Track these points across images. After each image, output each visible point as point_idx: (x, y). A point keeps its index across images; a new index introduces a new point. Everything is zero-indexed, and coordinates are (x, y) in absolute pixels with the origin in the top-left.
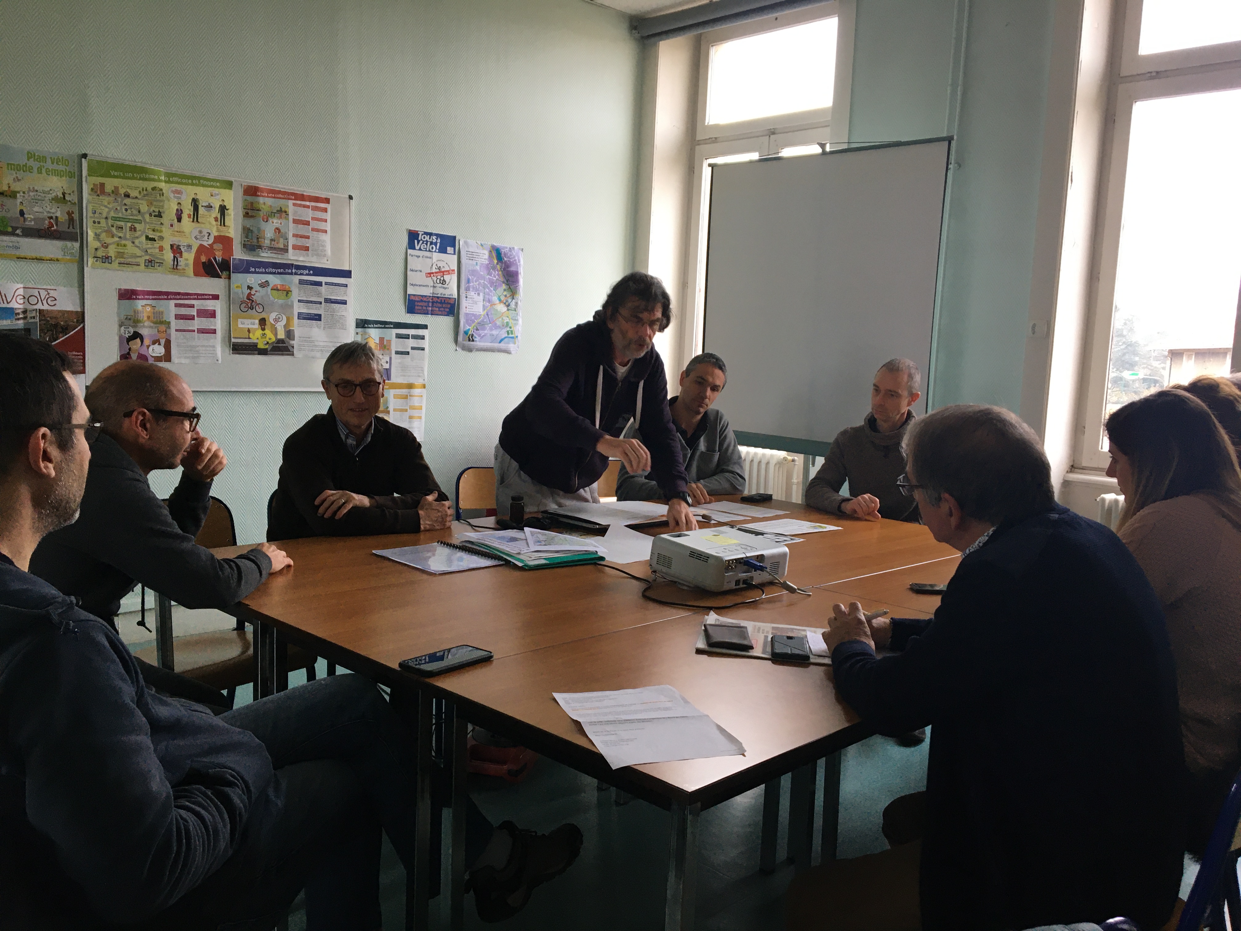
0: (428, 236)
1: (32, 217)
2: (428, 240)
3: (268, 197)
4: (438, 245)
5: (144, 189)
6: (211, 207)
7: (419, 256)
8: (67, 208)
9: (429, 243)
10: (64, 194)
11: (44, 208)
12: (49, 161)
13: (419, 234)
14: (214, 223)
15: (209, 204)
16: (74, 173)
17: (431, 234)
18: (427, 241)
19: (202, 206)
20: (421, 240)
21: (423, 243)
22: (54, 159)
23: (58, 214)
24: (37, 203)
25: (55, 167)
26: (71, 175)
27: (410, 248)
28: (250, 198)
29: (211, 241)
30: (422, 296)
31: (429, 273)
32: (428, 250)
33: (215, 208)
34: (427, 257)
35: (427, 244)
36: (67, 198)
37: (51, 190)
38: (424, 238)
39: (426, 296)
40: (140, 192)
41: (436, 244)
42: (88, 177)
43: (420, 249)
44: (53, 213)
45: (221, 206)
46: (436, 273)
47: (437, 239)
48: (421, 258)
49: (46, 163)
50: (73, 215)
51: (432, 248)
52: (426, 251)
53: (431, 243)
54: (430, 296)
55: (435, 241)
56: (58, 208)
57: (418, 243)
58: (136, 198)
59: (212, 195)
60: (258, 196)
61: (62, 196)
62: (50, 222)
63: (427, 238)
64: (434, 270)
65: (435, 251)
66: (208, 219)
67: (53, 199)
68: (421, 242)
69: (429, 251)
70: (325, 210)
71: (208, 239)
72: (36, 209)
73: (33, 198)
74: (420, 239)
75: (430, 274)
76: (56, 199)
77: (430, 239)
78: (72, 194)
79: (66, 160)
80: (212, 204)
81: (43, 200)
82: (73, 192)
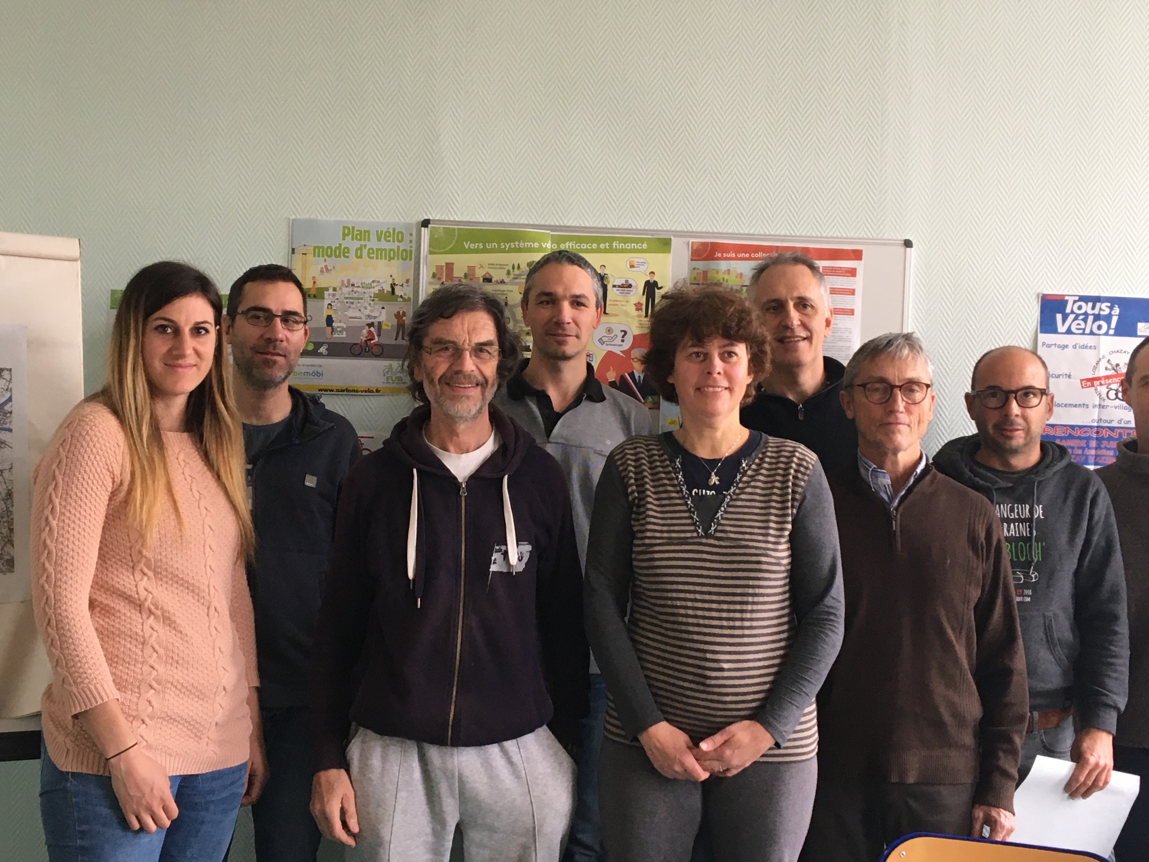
0: (1090, 304)
1: (345, 326)
2: (1090, 311)
3: (736, 259)
4: (1115, 320)
5: (516, 267)
6: (630, 286)
7: (1067, 346)
8: (396, 307)
9: (1091, 319)
10: (393, 286)
11: (362, 309)
12: (374, 237)
13: (1067, 301)
14: (633, 312)
15: (627, 281)
16: (411, 251)
17: (1095, 300)
18: (1086, 314)
19: (614, 286)
20: (1072, 312)
21: (1076, 319)
22: (382, 232)
23: (383, 318)
24: (352, 303)
25: (384, 245)
26: (405, 255)
27: (1043, 331)
28: (701, 265)
29: (627, 345)
30: (1073, 427)
31: (1088, 380)
32: (1088, 331)
33: (636, 287)
34: (1084, 347)
35: (1085, 320)
36: (398, 291)
37: (373, 282)
38: (1080, 308)
39: (1081, 427)
40: (508, 273)
41: (1108, 319)
42: (429, 256)
43: (1069, 332)
44: (375, 317)
45: (647, 283)
46: (1107, 377)
47: (1111, 308)
48: (1069, 350)
49: (369, 240)
50: (404, 318)
51: (1099, 327)
52: (1083, 333)
53: (1097, 317)
54: (1091, 427)
55: (1107, 311)
56: (383, 308)
57: (1064, 321)
58: (502, 282)
59: (632, 266)
60: (718, 259)
61: (390, 290)
62: (370, 332)
63: (1087, 308)
64: (1102, 372)
65: (1106, 334)
66: (624, 308)
67: (376, 296)
68: (1072, 317)
69: (1092, 333)
70: (852, 272)
71: (623, 341)
72: (350, 313)
73: (347, 296)
74: (1068, 310)
75: (1092, 380)
76: (381, 296)
77: (1093, 308)
78: (405, 284)
79: (398, 233)
80: (630, 282)
81: (362, 299)
82: (407, 281)
